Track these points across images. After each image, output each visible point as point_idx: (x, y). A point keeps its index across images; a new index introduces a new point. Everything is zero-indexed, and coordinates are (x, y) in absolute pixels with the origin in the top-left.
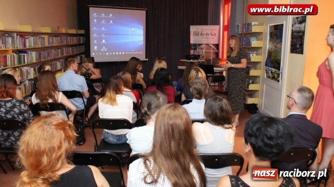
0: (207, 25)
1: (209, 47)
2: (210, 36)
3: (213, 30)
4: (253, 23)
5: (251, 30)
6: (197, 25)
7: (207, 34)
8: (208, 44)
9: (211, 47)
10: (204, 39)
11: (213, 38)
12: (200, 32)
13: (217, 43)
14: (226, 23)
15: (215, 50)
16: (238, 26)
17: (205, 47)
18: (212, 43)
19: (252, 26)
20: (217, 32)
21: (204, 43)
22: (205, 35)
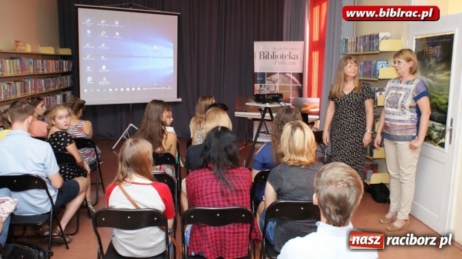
0: (282, 40)
1: (286, 79)
2: (288, 60)
3: (293, 49)
4: (381, 35)
5: (378, 47)
6: (264, 40)
7: (282, 57)
8: (284, 74)
9: (290, 78)
10: (277, 65)
11: (294, 64)
12: (271, 53)
13: (300, 71)
14: (316, 38)
15: (296, 83)
16: (346, 40)
17: (280, 78)
18: (292, 72)
19: (380, 39)
20: (299, 53)
21: (278, 72)
22: (279, 57)
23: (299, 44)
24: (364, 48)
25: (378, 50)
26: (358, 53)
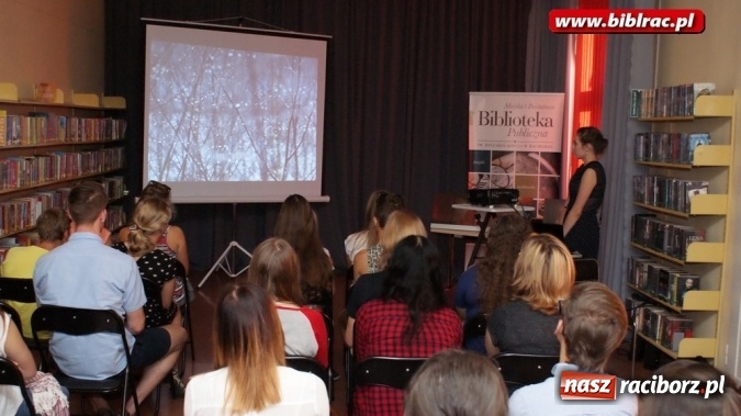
0: (523, 90)
1: (529, 164)
2: (533, 128)
3: (545, 107)
4: (698, 88)
5: (691, 108)
6: (490, 89)
7: (522, 121)
8: (526, 153)
9: (536, 162)
10: (512, 138)
11: (545, 135)
12: (501, 115)
13: (555, 149)
14: (586, 87)
15: (548, 172)
16: (639, 95)
17: (518, 161)
18: (540, 150)
19: (696, 94)
20: (555, 115)
21: (515, 149)
22: (517, 122)
23: (553, 99)
24: (669, 109)
25: (692, 114)
26: (658, 118)
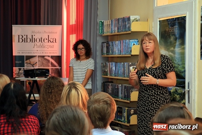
0: (40, 24)
1: (45, 62)
2: (46, 43)
3: (52, 33)
4: (132, 18)
5: (129, 27)
6: (22, 23)
7: (41, 40)
8: (43, 57)
9: (49, 61)
10: (36, 49)
11: (52, 47)
12: (30, 37)
13: (58, 54)
14: (73, 22)
15: (55, 66)
16: (103, 23)
17: (39, 61)
18: (50, 55)
19: (131, 22)
20: (58, 37)
21: (38, 55)
22: (38, 40)
23: (57, 28)
24: (118, 29)
25: (129, 30)
26: (113, 34)
